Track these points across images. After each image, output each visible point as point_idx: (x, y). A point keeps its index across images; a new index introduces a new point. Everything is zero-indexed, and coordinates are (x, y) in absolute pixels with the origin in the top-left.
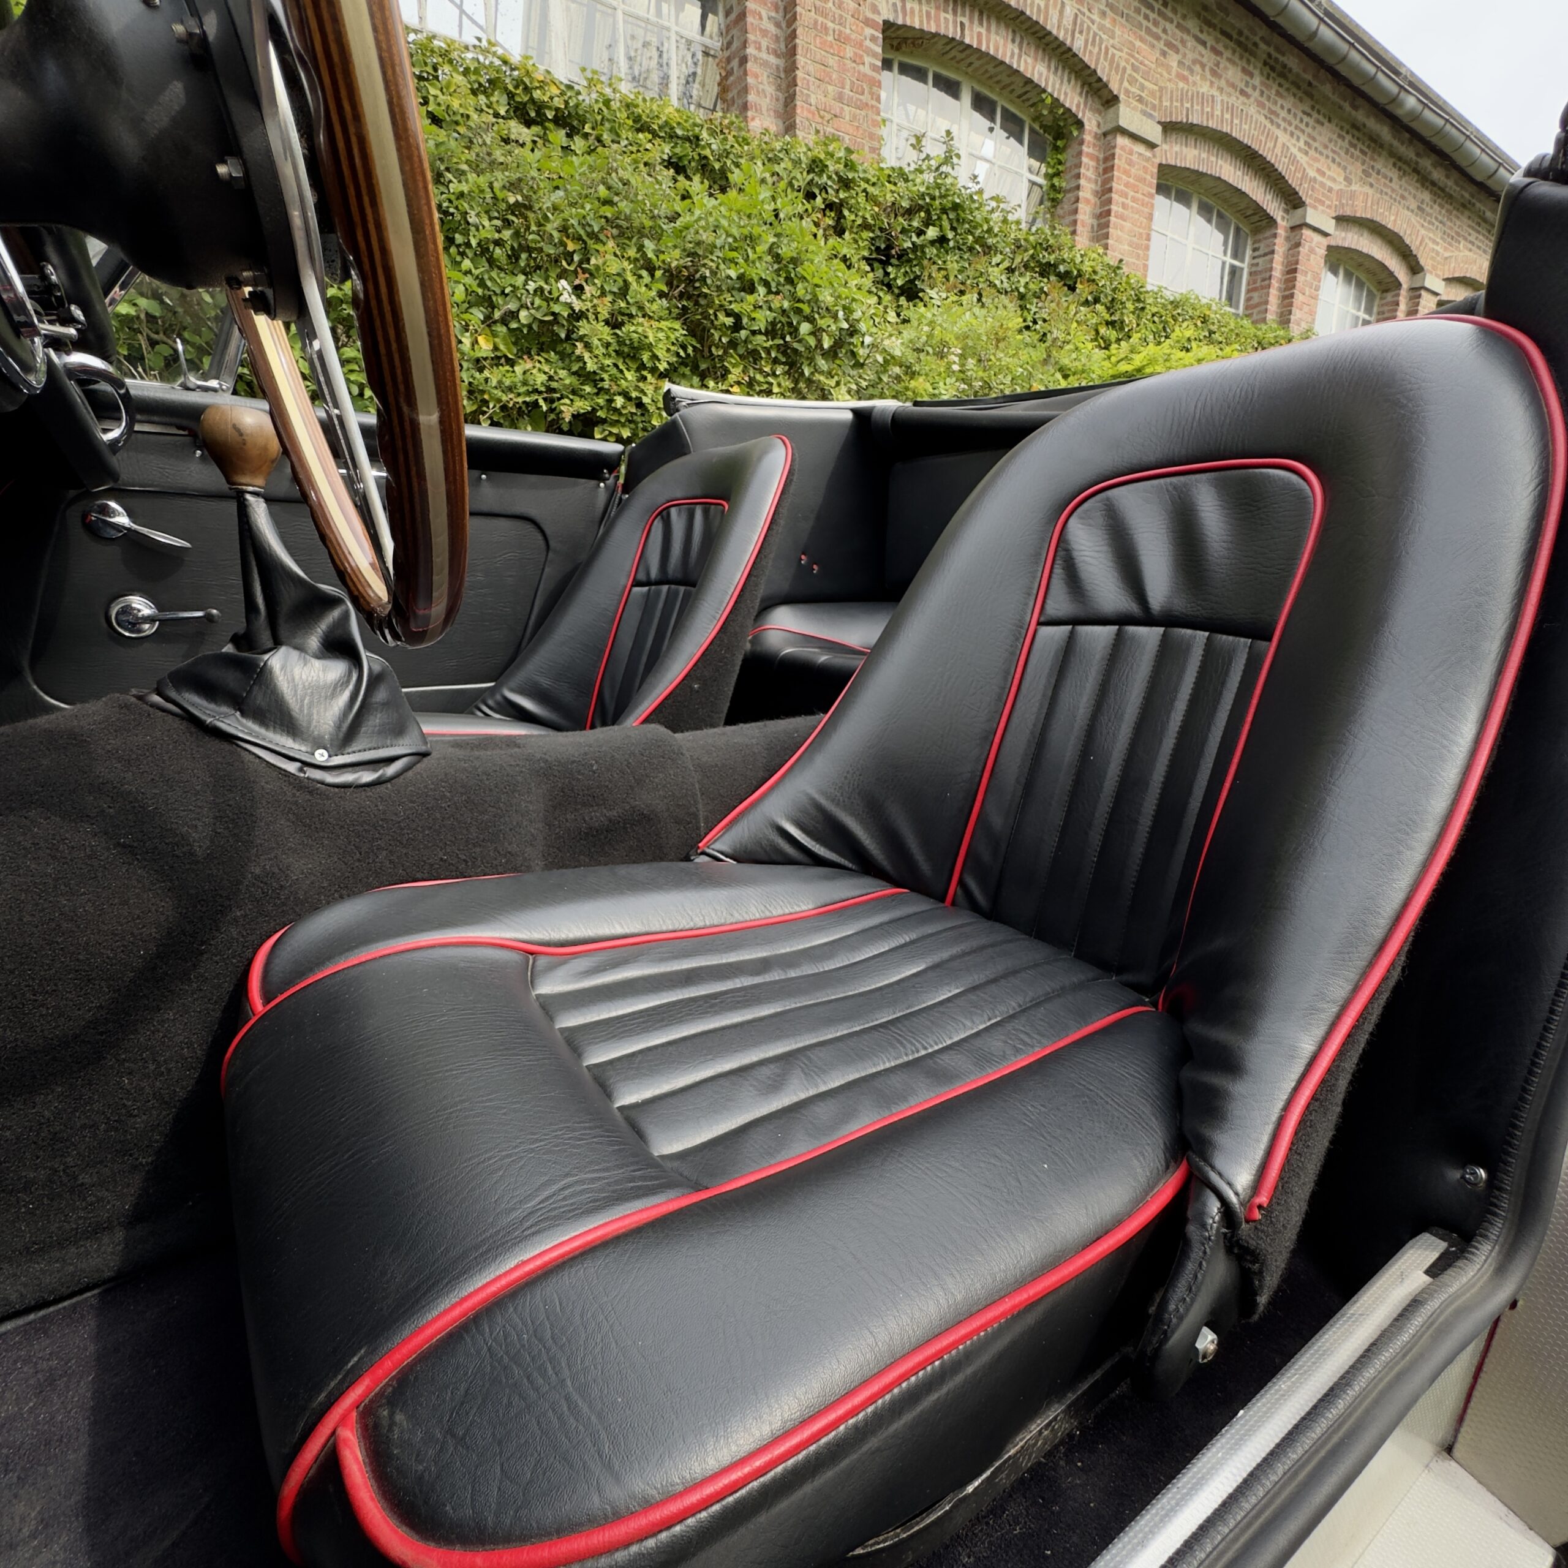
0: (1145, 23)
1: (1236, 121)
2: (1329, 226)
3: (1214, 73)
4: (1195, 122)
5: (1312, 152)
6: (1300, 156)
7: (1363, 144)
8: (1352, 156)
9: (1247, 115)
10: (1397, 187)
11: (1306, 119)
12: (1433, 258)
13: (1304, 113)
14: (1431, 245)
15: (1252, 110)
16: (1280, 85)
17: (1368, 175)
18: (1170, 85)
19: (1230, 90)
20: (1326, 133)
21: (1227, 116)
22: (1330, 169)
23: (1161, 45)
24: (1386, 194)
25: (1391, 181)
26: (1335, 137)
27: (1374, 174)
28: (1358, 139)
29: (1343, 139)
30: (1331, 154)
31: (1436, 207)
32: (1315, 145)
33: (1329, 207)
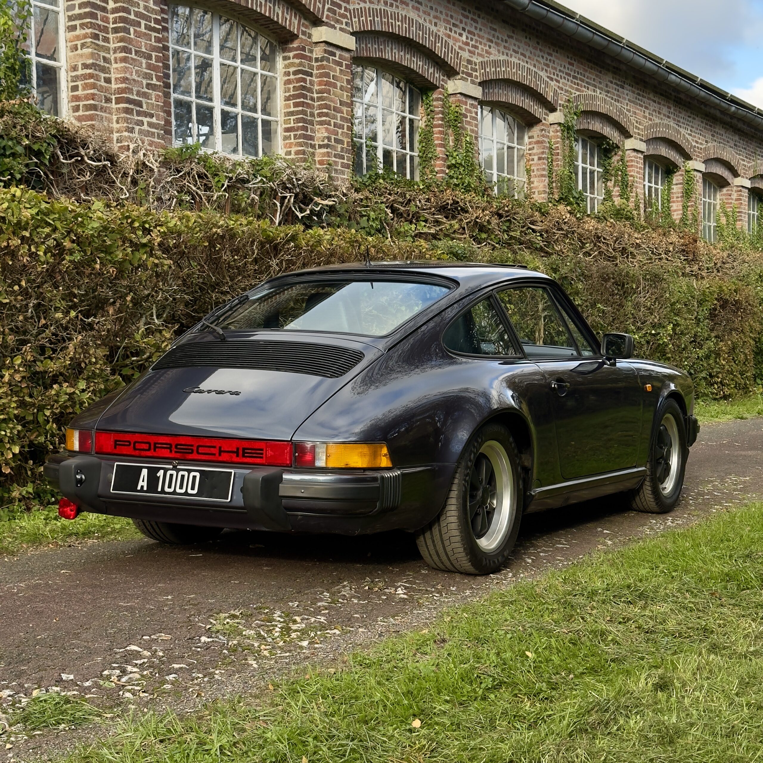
0: (638, 102)
1: (667, 131)
2: (702, 167)
3: (659, 113)
5: (693, 134)
6: (689, 137)
7: (710, 122)
8: (707, 130)
9: (670, 126)
10: (725, 138)
11: (689, 119)
12: (744, 169)
13: (689, 117)
14: (742, 162)
15: (672, 124)
16: (680, 108)
17: (714, 136)
18: (647, 124)
19: (664, 118)
20: (697, 122)
21: (664, 129)
22: (700, 139)
23: (643, 109)
24: (721, 143)
25: (722, 135)
26: (700, 123)
27: (716, 135)
28: (708, 120)
29: (702, 122)
30: (699, 132)
31: (741, 141)
32: (693, 130)
33: (701, 157)
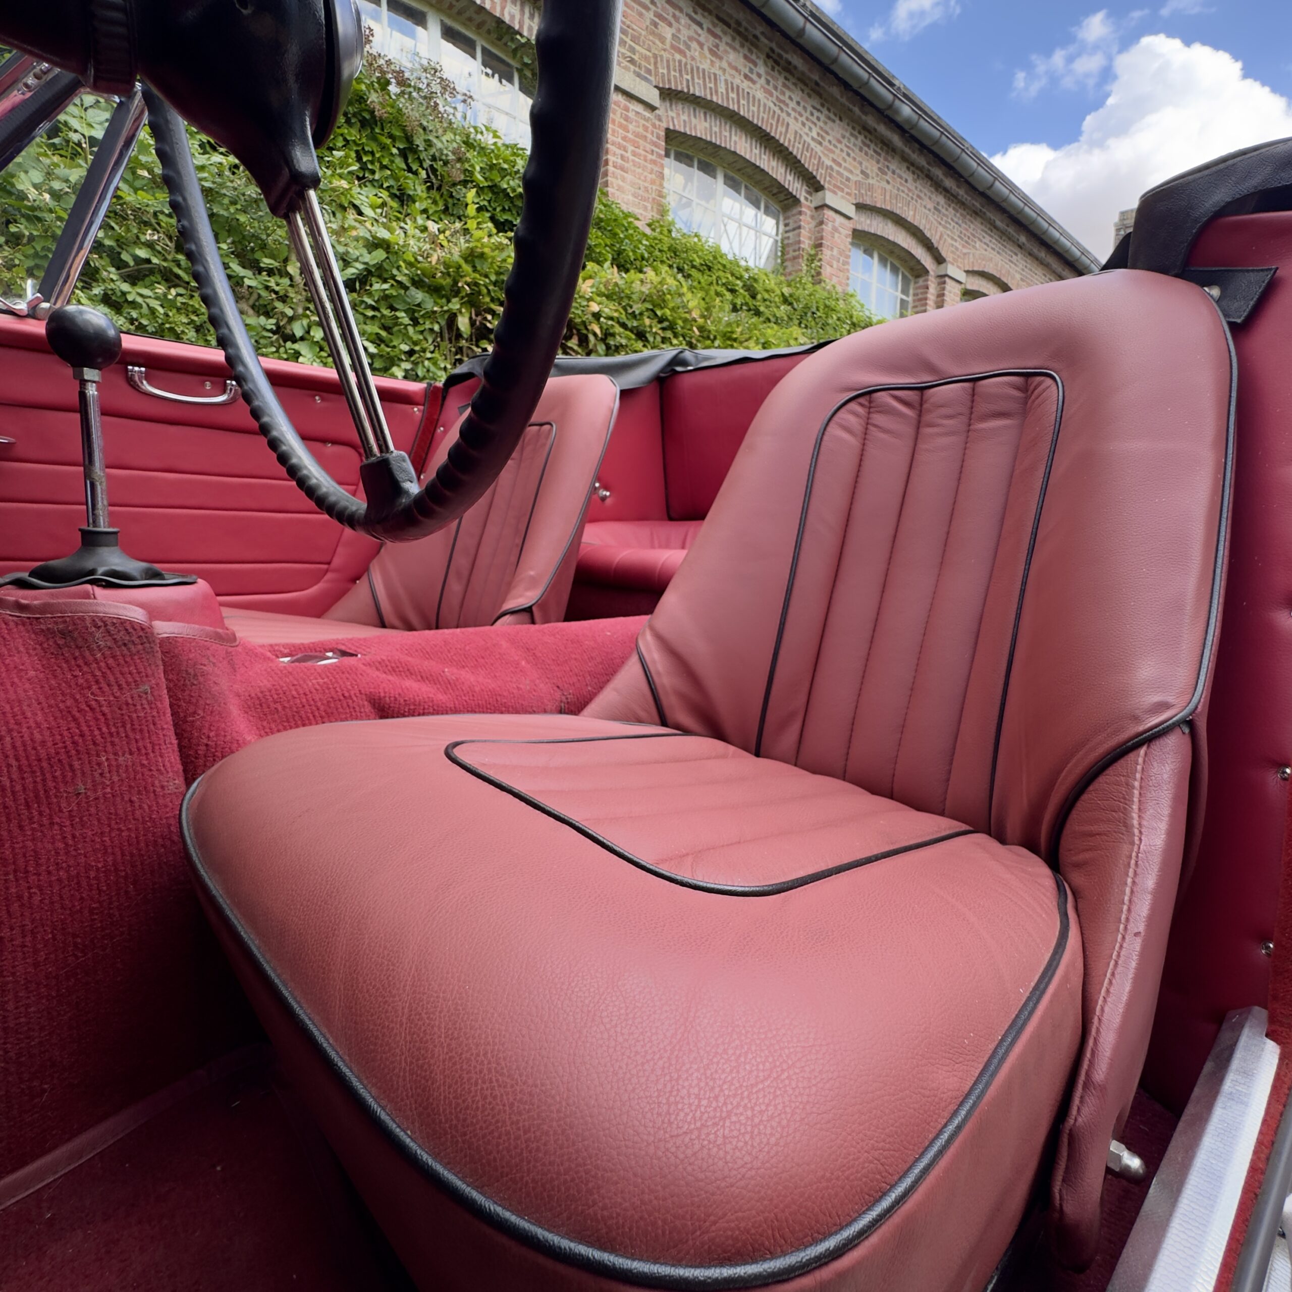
1: (742, 102)
4: (697, 94)
5: (826, 143)
6: (813, 144)
7: (876, 145)
8: (866, 154)
9: (754, 97)
10: (913, 188)
11: (816, 114)
12: (953, 252)
13: (814, 108)
14: (949, 241)
15: (760, 95)
16: (786, 78)
17: (886, 174)
18: (665, 55)
19: (733, 72)
20: (838, 129)
21: (733, 95)
22: (845, 161)
24: (903, 192)
25: (906, 181)
26: (847, 135)
27: (890, 173)
28: (871, 141)
29: (856, 138)
30: (845, 149)
31: (951, 209)
32: (828, 138)
33: (848, 194)
